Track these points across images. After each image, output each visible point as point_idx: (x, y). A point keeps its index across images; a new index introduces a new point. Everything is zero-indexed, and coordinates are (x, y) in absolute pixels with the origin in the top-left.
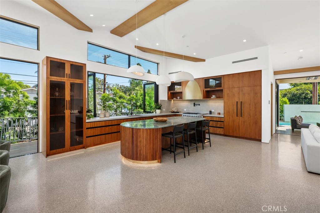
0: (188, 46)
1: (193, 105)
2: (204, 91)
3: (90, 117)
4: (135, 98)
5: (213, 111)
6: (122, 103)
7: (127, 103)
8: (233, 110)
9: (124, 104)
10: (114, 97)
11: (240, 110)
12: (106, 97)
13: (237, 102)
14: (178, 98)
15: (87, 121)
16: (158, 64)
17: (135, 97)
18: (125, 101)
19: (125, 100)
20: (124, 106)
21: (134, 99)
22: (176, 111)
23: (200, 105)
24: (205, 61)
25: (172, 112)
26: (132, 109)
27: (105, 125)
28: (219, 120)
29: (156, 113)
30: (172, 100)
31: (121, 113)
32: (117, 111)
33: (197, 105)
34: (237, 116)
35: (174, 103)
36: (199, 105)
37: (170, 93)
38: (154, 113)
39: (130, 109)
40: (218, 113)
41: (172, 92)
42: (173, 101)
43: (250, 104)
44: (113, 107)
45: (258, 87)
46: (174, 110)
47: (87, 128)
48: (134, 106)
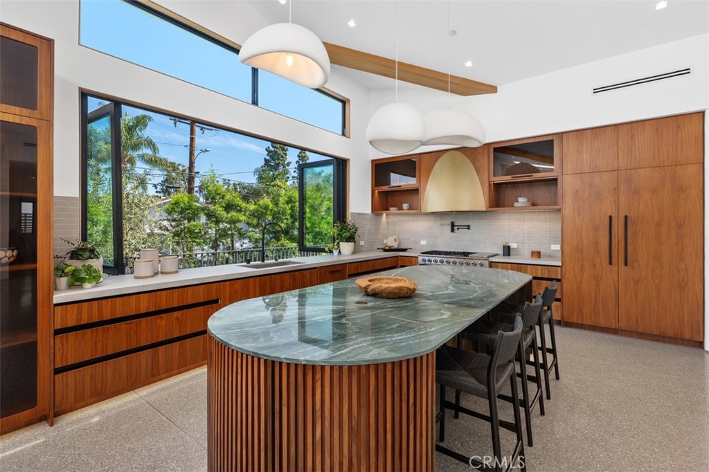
0: (455, 32)
1: (449, 228)
2: (490, 185)
3: (82, 280)
4: (271, 210)
5: (513, 245)
6: (233, 222)
7: (248, 224)
8: (596, 244)
9: (239, 225)
10: (210, 206)
11: (622, 243)
12: (182, 205)
13: (610, 217)
14: (405, 206)
15: (58, 297)
16: (344, 102)
17: (271, 206)
18: (243, 218)
19: (244, 215)
20: (239, 231)
21: (269, 212)
22: (395, 245)
23: (471, 227)
24: (496, 92)
25: (385, 250)
26: (263, 239)
27: (151, 310)
28: (546, 276)
29: (340, 252)
30: (384, 215)
31: (229, 253)
32: (219, 246)
33: (460, 227)
34: (611, 263)
35: (388, 222)
36: (468, 227)
37: (378, 192)
38: (336, 253)
39: (256, 241)
40: (532, 252)
41: (385, 188)
42: (387, 218)
43: (658, 225)
44: (205, 233)
45: (692, 169)
46: (391, 242)
47: (57, 332)
48: (269, 232)
